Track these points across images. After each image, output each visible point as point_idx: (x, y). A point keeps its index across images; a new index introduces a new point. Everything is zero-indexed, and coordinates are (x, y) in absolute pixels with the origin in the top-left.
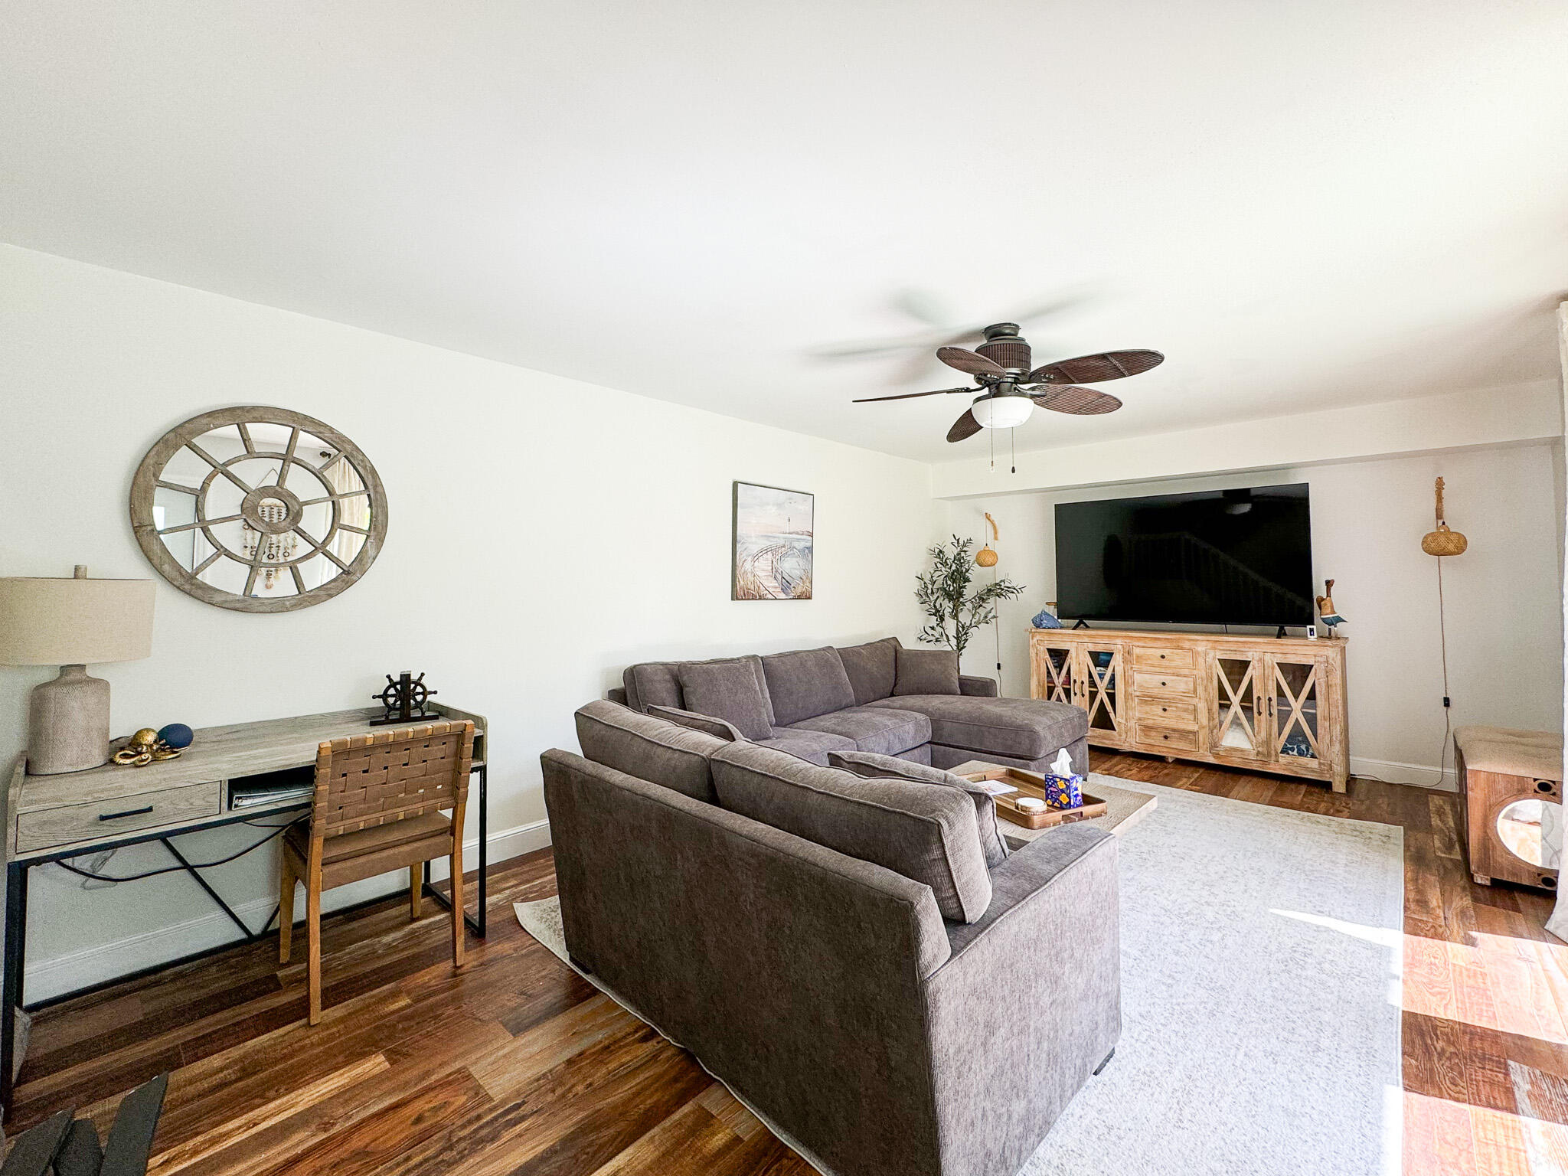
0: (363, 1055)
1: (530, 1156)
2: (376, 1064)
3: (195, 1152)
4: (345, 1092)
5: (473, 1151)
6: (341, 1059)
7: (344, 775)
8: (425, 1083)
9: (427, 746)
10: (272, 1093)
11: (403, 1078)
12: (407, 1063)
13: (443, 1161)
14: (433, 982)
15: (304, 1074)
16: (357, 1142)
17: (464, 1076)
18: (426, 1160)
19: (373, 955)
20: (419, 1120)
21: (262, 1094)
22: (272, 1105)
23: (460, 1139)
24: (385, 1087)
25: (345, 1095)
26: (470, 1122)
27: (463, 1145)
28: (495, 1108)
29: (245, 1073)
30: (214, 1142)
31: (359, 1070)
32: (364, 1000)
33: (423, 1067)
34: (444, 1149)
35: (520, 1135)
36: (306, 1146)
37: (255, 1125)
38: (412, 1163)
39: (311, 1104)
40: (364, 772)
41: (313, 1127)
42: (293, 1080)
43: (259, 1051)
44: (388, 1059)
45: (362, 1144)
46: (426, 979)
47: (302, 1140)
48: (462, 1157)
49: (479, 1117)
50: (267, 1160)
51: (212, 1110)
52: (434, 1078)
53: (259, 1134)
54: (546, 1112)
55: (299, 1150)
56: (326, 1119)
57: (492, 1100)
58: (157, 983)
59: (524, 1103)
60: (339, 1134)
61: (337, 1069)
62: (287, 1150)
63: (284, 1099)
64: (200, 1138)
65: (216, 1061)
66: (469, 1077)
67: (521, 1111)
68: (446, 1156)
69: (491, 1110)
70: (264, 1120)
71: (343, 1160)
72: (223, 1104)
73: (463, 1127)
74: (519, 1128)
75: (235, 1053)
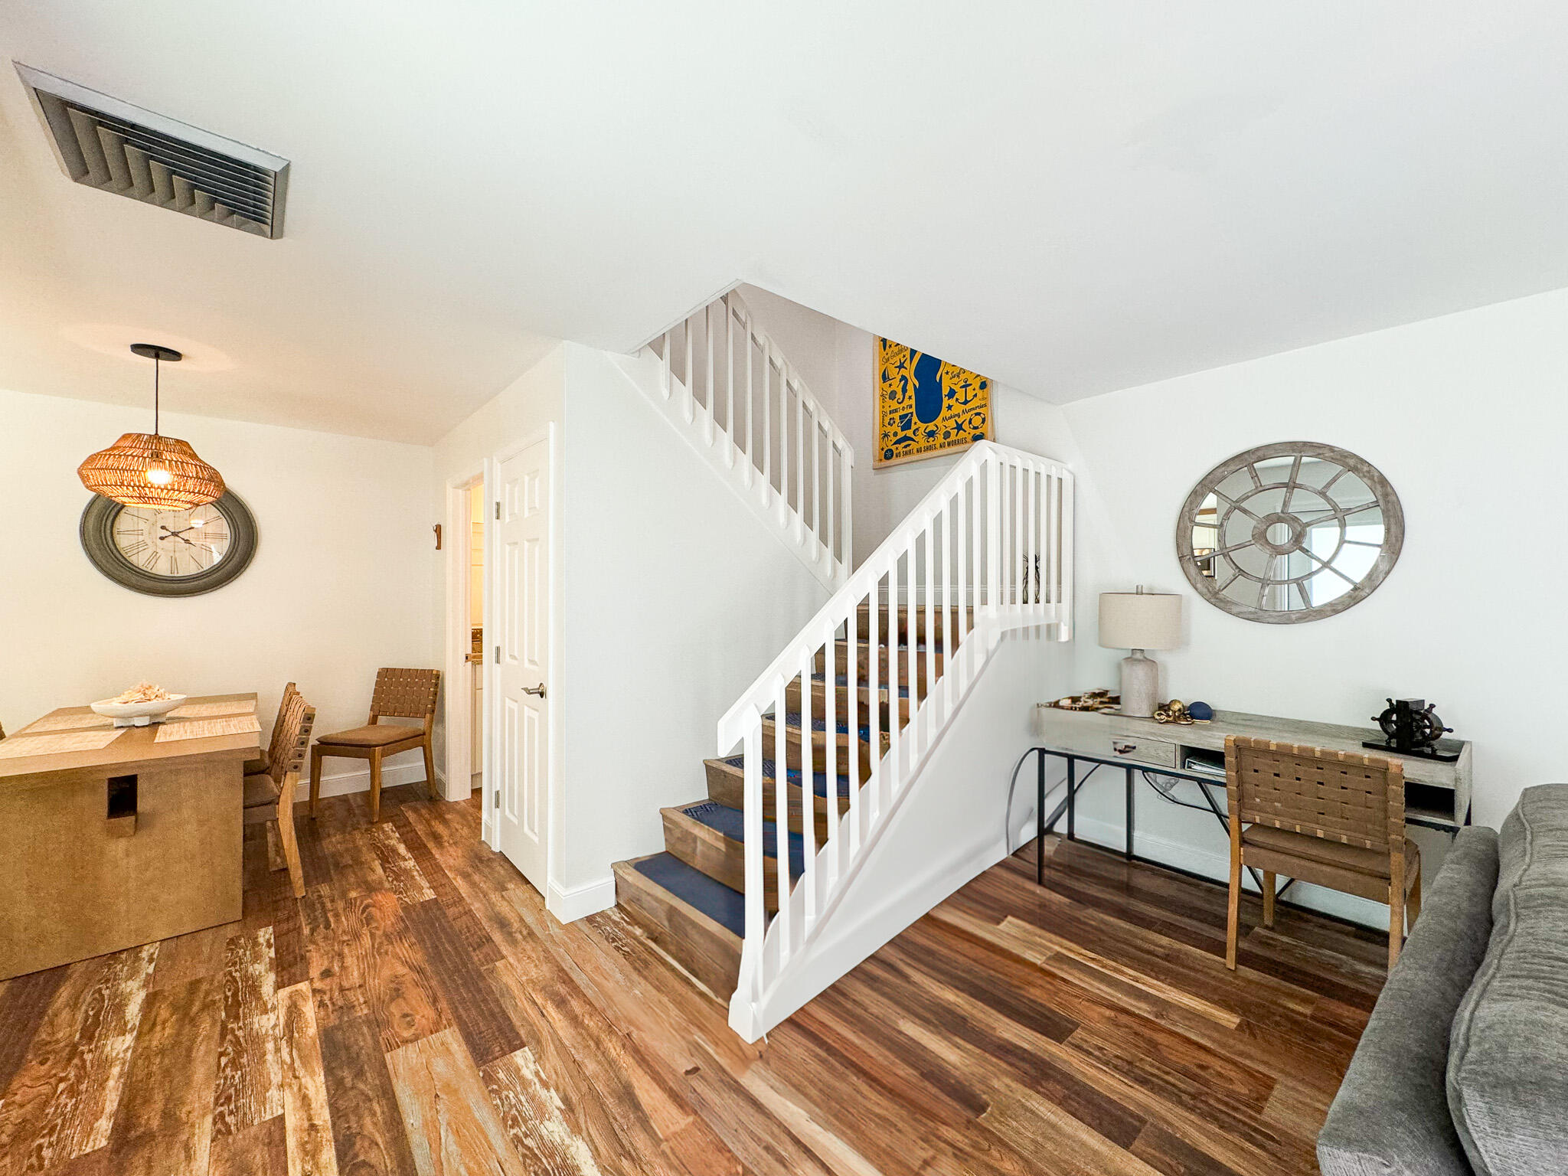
0: (1230, 1008)
1: (1229, 1164)
2: (1230, 1020)
3: (1104, 967)
4: (1191, 1013)
5: (1203, 1115)
6: (1216, 997)
7: (1256, 771)
8: (1239, 1059)
9: (1345, 773)
10: (1163, 977)
11: (1231, 1042)
12: (1246, 1037)
13: (1180, 1097)
14: (1348, 1021)
15: (1189, 985)
16: (1160, 1038)
17: (1269, 1084)
18: (1174, 1085)
19: (1335, 968)
20: (1202, 1067)
21: (1156, 972)
22: (1155, 982)
23: (1206, 1102)
24: (1216, 1035)
25: (1190, 1015)
26: (1226, 1104)
27: (1201, 1105)
28: (1255, 1119)
29: (1167, 958)
30: (1115, 970)
31: (1213, 1011)
32: (1280, 984)
33: (1252, 1051)
34: (1189, 1094)
35: (1242, 1149)
36: (1141, 1013)
37: (1137, 981)
38: (1166, 1077)
39: (1170, 1000)
40: (1276, 775)
41: (1155, 1009)
42: (1179, 981)
43: (1186, 954)
44: (1240, 1025)
45: (1160, 1041)
46: (1346, 1014)
47: (1143, 1009)
48: (1191, 1109)
49: (1236, 1109)
50: (1119, 999)
51: (1133, 958)
52: (1248, 1062)
53: (1133, 986)
54: (1285, 1167)
55: (1137, 1012)
56: (1164, 1013)
57: (1260, 1113)
58: (1197, 886)
59: (1277, 1142)
60: (1159, 1025)
61: (1207, 1000)
62: (1131, 1005)
63: (1164, 986)
64: (1114, 964)
65: (1165, 941)
66: (1271, 1088)
67: (1269, 1144)
68: (1185, 1097)
69: (1251, 1117)
70: (1143, 983)
71: (1142, 1036)
72: (1139, 960)
73: (1218, 1100)
74: (1247, 1145)
75: (1177, 945)
